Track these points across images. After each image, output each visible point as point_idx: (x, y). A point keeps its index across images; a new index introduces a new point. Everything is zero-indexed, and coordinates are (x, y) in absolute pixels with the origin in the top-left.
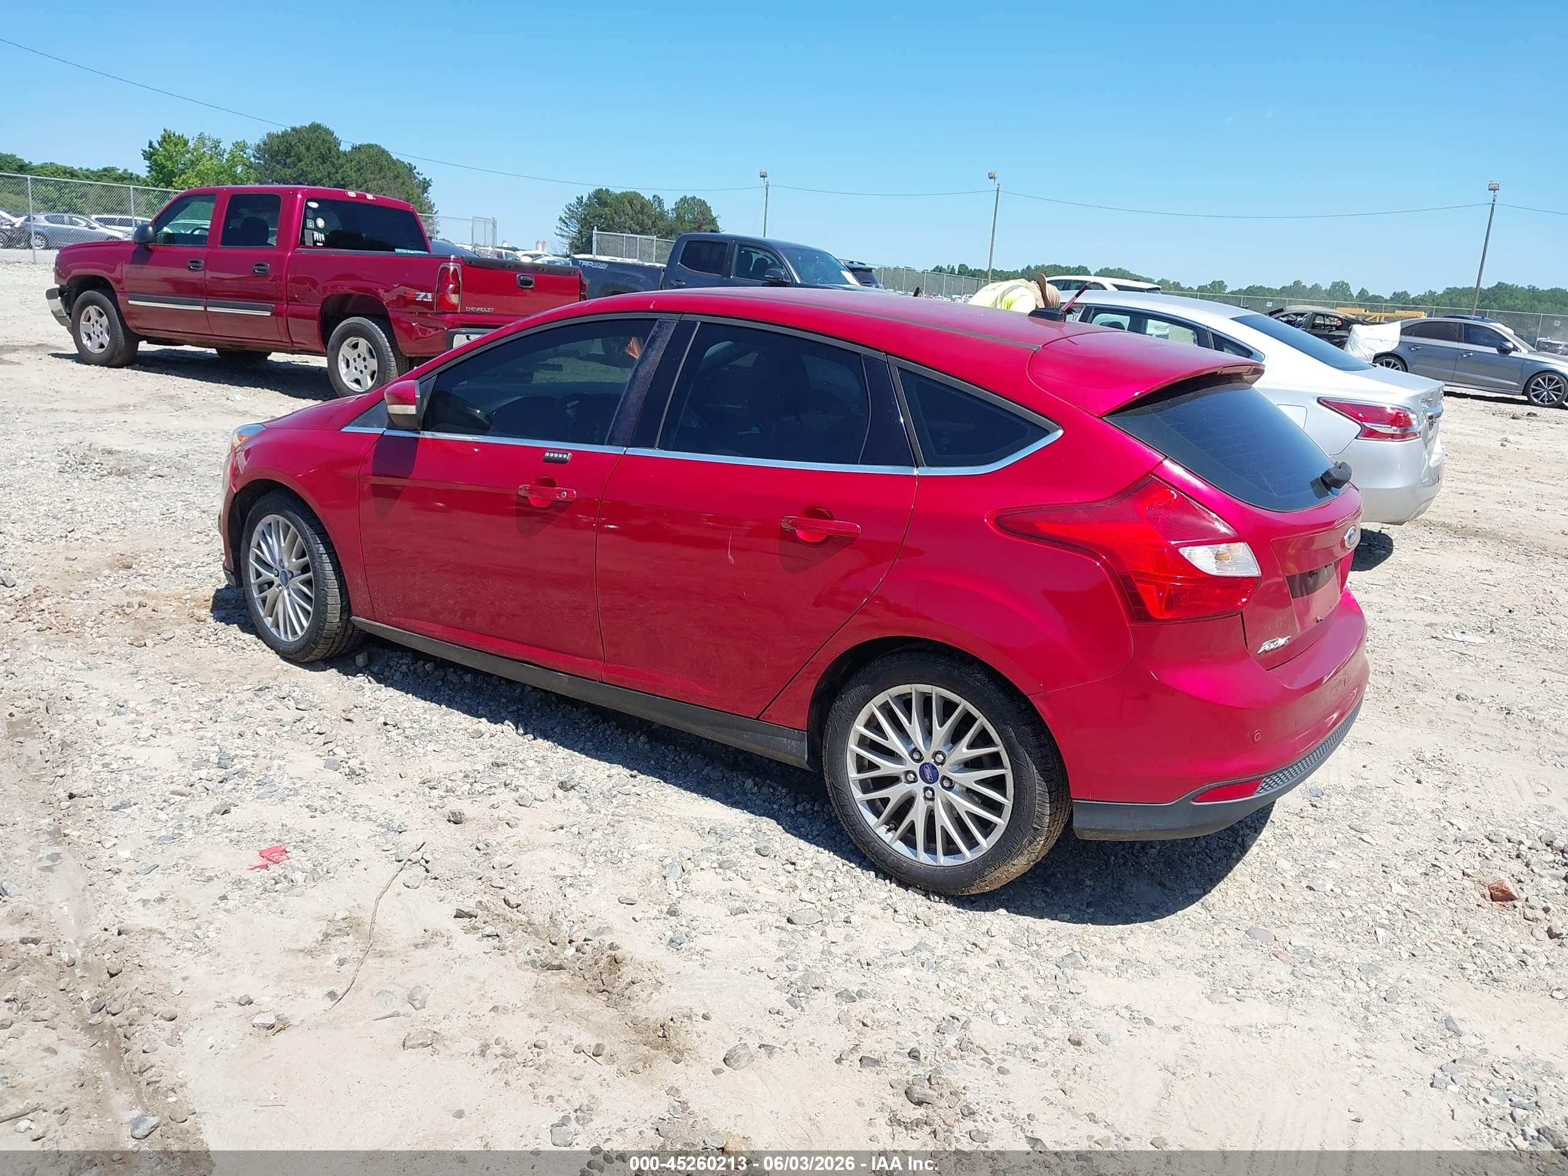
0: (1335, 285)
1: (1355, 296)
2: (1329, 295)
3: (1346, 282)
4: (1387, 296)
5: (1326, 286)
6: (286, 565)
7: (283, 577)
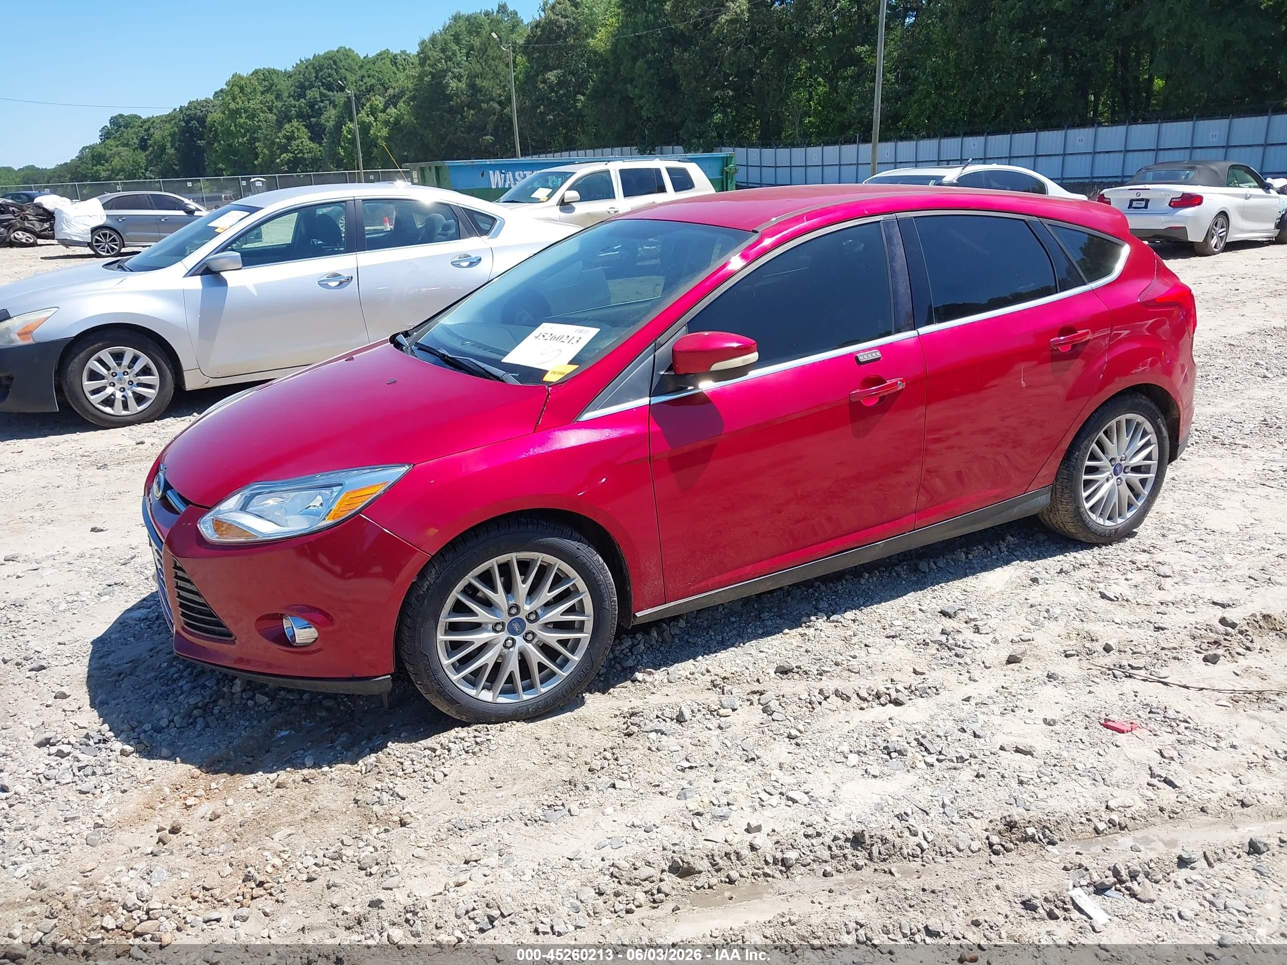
6: (527, 608)
7: (516, 627)
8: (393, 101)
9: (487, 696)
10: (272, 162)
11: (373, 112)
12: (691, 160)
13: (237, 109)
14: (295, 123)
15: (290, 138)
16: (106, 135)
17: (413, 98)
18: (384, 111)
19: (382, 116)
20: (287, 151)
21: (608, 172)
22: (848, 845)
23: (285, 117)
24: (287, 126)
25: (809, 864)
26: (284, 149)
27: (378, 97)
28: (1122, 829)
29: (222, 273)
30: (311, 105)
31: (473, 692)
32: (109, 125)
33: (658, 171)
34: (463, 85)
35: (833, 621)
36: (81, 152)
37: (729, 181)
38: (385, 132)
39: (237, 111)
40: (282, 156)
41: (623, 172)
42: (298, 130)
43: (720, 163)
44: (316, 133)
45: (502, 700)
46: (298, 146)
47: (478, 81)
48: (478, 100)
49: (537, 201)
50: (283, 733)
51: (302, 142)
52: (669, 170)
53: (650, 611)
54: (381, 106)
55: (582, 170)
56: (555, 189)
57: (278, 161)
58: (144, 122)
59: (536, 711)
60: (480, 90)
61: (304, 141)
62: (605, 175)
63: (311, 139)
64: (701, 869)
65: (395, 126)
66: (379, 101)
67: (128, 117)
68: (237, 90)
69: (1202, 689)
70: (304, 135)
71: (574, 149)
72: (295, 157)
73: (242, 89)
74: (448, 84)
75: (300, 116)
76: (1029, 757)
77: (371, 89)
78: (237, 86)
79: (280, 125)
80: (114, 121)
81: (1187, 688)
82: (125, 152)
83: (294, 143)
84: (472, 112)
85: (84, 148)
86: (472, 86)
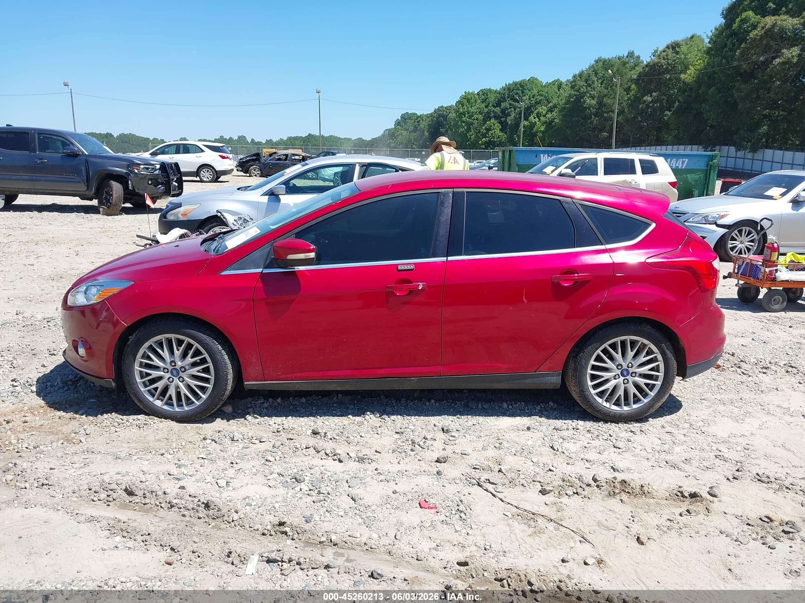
0: (239, 137)
1: (249, 142)
2: (238, 142)
3: (244, 135)
4: (264, 142)
5: (235, 138)
6: (179, 364)
7: (174, 372)
8: (551, 110)
9: (158, 403)
10: (477, 142)
11: (539, 115)
12: (659, 155)
13: (464, 112)
14: (493, 121)
15: (488, 130)
16: (398, 123)
17: (563, 109)
18: (545, 116)
19: (542, 118)
20: (485, 137)
21: (596, 159)
22: (203, 506)
23: (487, 117)
24: (488, 123)
25: (181, 508)
26: (484, 136)
27: (543, 107)
28: (335, 545)
29: (280, 196)
30: (503, 111)
31: (151, 399)
32: (400, 118)
33: (632, 161)
34: (594, 102)
35: (382, 419)
36: (384, 132)
37: (712, 171)
38: (542, 128)
39: (463, 114)
40: (483, 140)
41: (605, 160)
42: (494, 125)
43: (706, 159)
44: (504, 127)
45: (165, 407)
46: (492, 134)
47: (605, 100)
48: (602, 111)
49: (545, 173)
50: (92, 400)
51: (495, 132)
52: (641, 161)
53: (254, 382)
54: (544, 112)
55: (578, 157)
56: (557, 167)
57: (480, 142)
58: (418, 117)
59: (180, 418)
60: (605, 105)
61: (497, 131)
62: (593, 161)
63: (501, 130)
64: (137, 494)
65: (549, 124)
66: (543, 109)
67: (410, 114)
68: (465, 101)
69: (509, 504)
70: (498, 126)
71: (659, 145)
72: (489, 140)
73: (468, 100)
74: (585, 102)
75: (496, 117)
76: (353, 502)
77: (538, 103)
78: (467, 99)
79: (485, 121)
80: (403, 116)
81: (503, 501)
82: (405, 133)
83: (490, 132)
84: (597, 118)
85: (386, 130)
86: (601, 104)
